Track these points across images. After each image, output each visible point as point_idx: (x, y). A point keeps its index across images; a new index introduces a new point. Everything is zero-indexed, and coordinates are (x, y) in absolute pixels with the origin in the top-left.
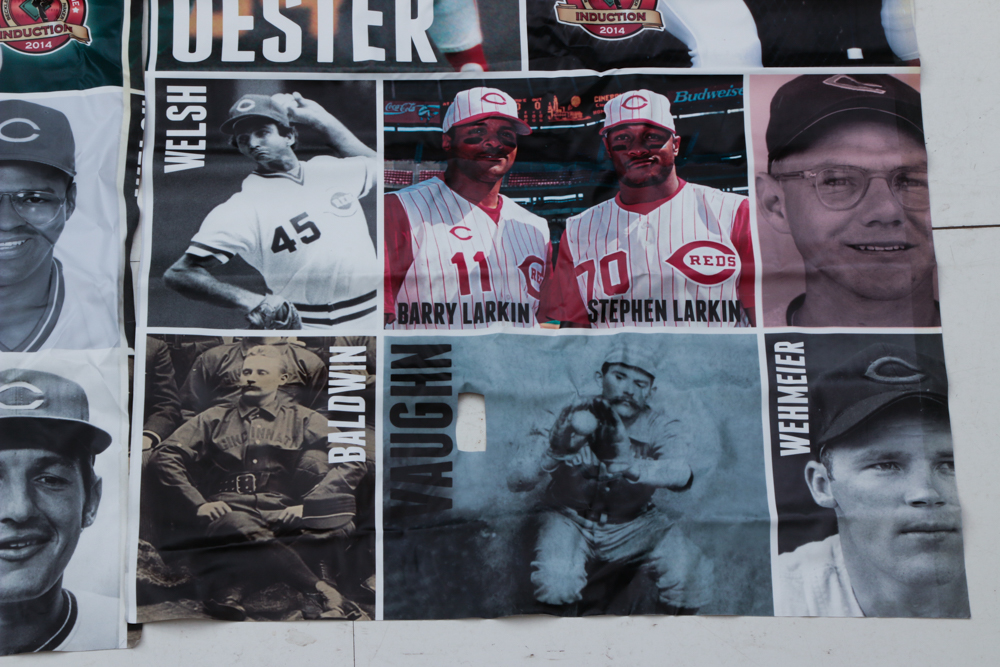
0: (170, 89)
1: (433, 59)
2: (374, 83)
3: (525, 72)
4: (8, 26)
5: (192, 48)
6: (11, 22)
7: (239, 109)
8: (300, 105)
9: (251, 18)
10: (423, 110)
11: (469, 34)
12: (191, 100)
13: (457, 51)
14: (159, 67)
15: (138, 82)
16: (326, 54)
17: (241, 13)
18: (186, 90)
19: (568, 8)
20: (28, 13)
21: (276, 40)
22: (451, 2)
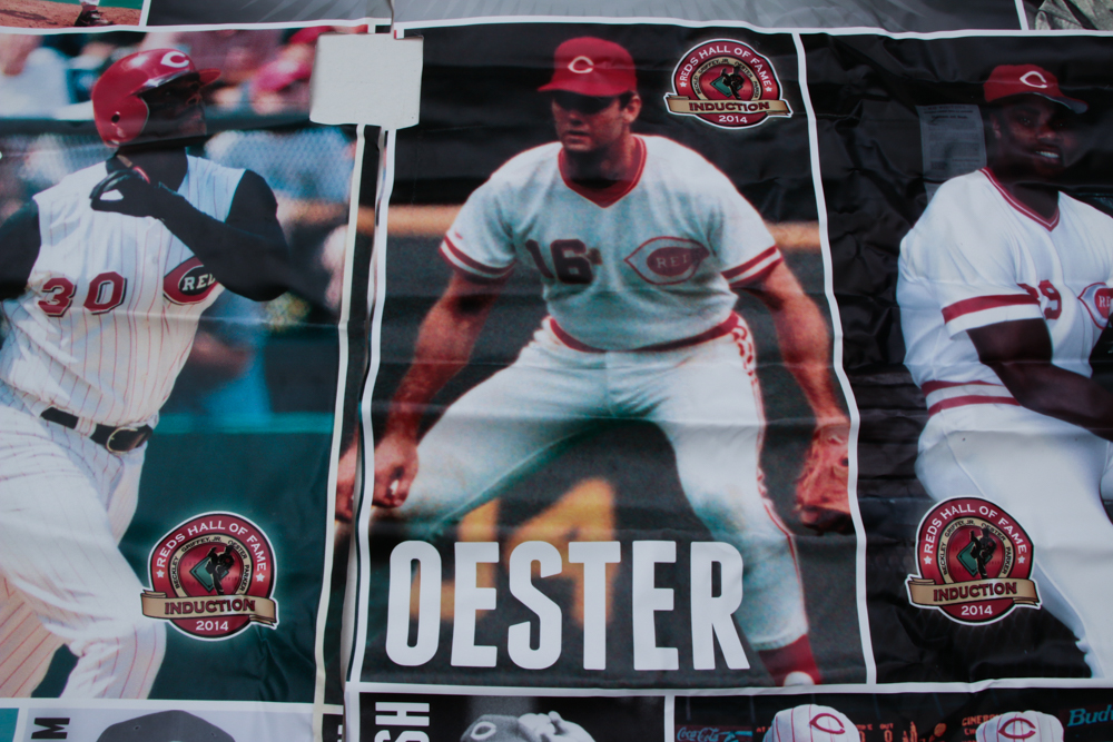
0: (380, 706)
1: (744, 663)
2: (662, 700)
3: (871, 686)
4: (177, 596)
5: (413, 639)
6: (180, 591)
7: (474, 736)
8: (559, 731)
9: (493, 592)
11: (790, 623)
12: (408, 722)
13: (775, 646)
14: (367, 674)
15: (335, 694)
16: (595, 656)
17: (480, 584)
18: (402, 708)
19: (924, 584)
20: (200, 582)
21: (526, 627)
22: (768, 569)
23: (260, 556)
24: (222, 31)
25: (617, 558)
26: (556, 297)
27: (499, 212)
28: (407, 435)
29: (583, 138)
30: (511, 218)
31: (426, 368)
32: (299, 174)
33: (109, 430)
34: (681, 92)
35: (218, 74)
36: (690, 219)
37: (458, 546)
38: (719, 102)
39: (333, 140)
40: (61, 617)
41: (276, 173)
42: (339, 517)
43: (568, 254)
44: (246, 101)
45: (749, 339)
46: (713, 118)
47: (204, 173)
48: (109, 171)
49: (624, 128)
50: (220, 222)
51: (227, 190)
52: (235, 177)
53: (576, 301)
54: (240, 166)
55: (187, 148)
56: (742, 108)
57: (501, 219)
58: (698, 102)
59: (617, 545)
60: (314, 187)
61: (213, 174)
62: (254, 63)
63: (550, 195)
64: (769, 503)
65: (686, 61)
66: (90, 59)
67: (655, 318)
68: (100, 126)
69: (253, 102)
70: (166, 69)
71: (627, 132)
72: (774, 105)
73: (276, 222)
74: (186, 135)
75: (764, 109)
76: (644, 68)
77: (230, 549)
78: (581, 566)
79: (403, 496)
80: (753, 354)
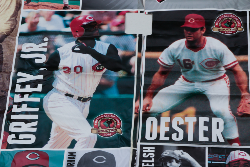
0: (144, 148)
1: (224, 142)
2: (205, 148)
4: (99, 129)
5: (151, 136)
6: (100, 128)
7: (164, 154)
8: (182, 154)
9: (169, 128)
10: (220, 157)
11: (235, 135)
12: (150, 151)
13: (231, 139)
14: (141, 142)
15: (135, 146)
16: (190, 139)
17: (166, 126)
18: (149, 148)
20: (105, 126)
21: (176, 134)
22: (229, 124)
23: (118, 121)
24: (101, 11)
25: (196, 121)
26: (184, 71)
27: (171, 53)
28: (150, 97)
29: (191, 38)
30: (174, 54)
31: (154, 85)
32: (123, 45)
33: (81, 98)
34: (216, 26)
35: (101, 22)
36: (216, 55)
37: (161, 118)
38: (225, 29)
39: (131, 37)
40: (73, 134)
41: (117, 45)
42: (135, 113)
43: (187, 62)
44: (109, 28)
45: (228, 79)
46: (224, 32)
47: (100, 44)
48: (76, 43)
49: (201, 35)
50: (105, 55)
51: (106, 48)
52: (108, 45)
53: (188, 72)
54: (109, 43)
55: (95, 39)
56: (231, 30)
57: (171, 55)
58: (220, 29)
59: (196, 118)
60: (127, 48)
61: (102, 45)
62: (110, 19)
63: (183, 50)
64: (231, 112)
65: (218, 19)
66: (68, 17)
67: (206, 75)
68: (73, 33)
69: (111, 28)
70: (87, 20)
71: (202, 36)
72: (239, 29)
73: (118, 55)
74: (94, 36)
75: (237, 30)
76: (207, 21)
77: (111, 120)
78: (188, 122)
79: (149, 110)
80: (229, 83)
